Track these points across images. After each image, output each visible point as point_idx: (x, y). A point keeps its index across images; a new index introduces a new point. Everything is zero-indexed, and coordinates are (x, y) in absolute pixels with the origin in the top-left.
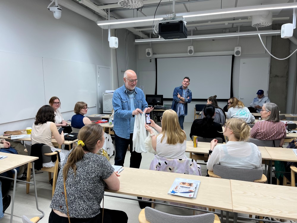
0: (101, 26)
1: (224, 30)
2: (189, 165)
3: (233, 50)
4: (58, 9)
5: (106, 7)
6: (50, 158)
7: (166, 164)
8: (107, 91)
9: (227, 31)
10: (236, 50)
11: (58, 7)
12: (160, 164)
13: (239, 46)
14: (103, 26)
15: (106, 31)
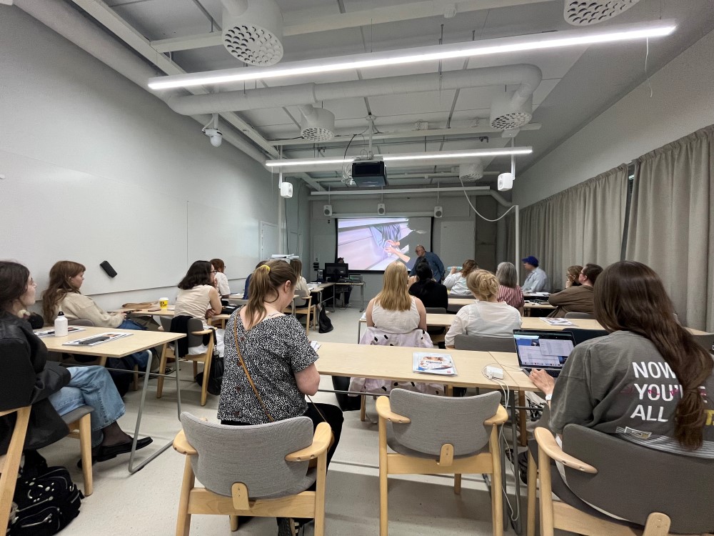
0: (270, 167)
2: (419, 338)
3: (433, 211)
5: (277, 143)
6: (201, 339)
7: (387, 338)
8: (274, 256)
10: (436, 210)
11: (217, 129)
12: (376, 339)
13: (439, 205)
14: (275, 168)
15: (277, 176)
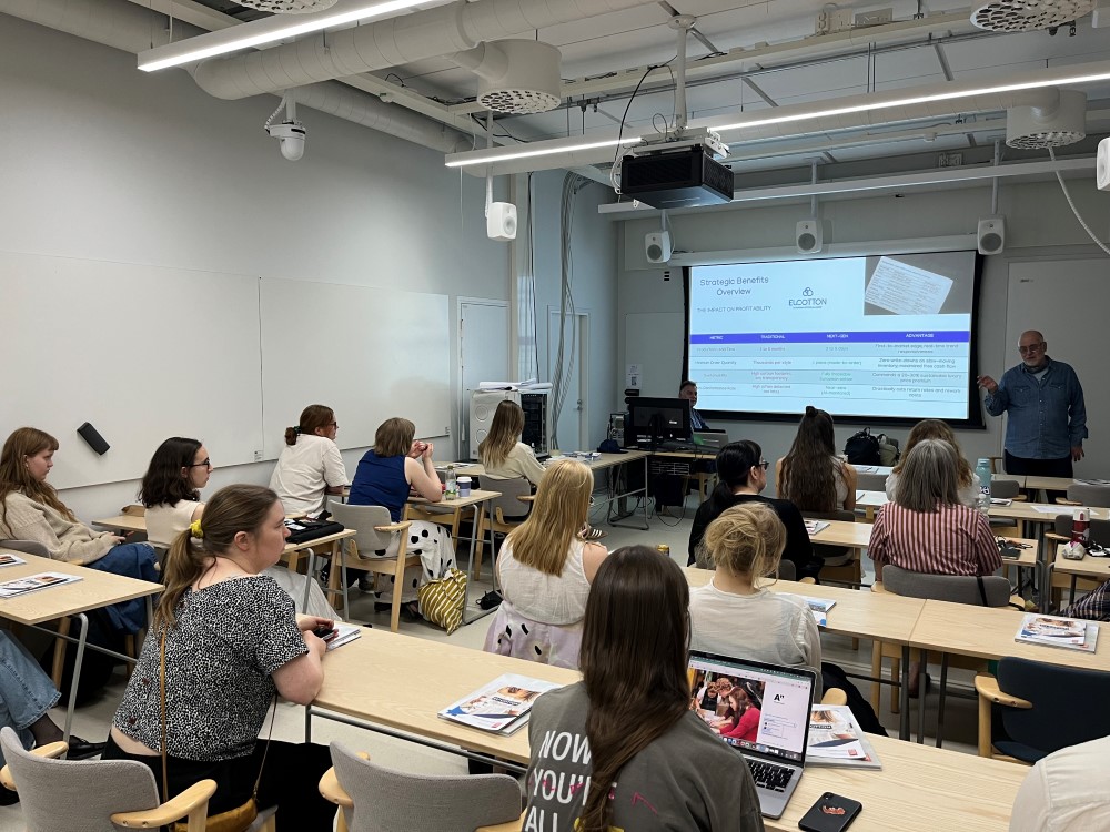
0: (458, 168)
1: (941, 158)
3: (973, 232)
4: (293, 130)
5: (470, 108)
7: (526, 632)
8: (485, 385)
9: (953, 162)
11: (292, 123)
12: (508, 630)
13: (993, 215)
